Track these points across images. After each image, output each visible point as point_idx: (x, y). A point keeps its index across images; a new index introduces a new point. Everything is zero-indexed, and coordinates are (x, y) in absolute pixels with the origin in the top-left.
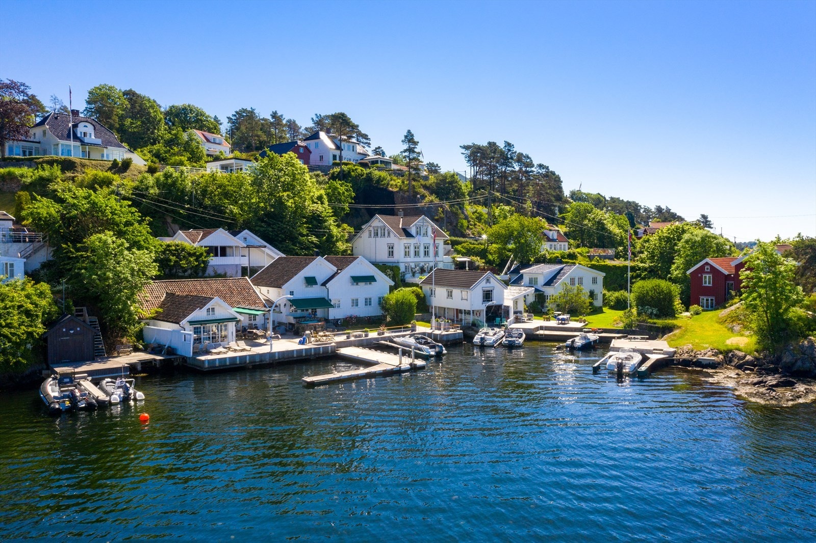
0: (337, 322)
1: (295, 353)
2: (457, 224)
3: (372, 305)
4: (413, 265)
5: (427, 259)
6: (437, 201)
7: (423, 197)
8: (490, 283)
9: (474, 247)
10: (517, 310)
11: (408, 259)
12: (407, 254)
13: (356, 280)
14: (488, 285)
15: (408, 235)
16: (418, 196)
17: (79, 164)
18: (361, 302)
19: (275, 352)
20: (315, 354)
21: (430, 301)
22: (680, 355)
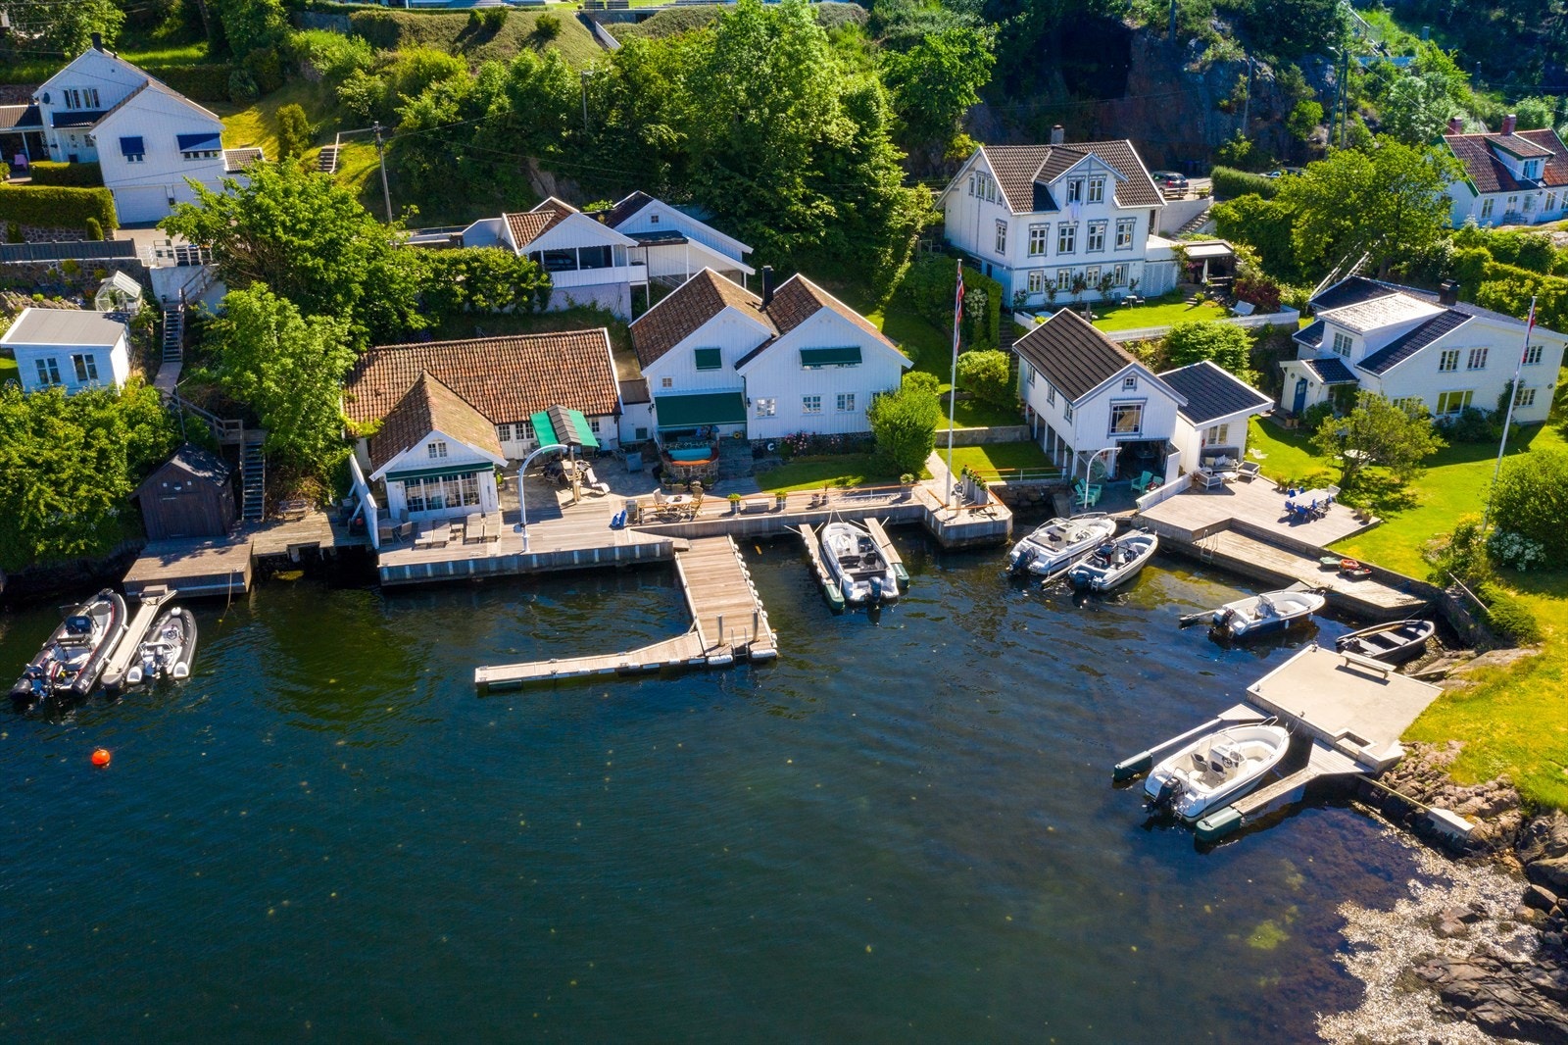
0: (766, 445)
1: (576, 556)
2: (1287, 115)
3: (856, 410)
4: (1052, 274)
5: (1095, 257)
6: (1241, 55)
7: (1205, 43)
8: (1135, 388)
9: (1268, 209)
10: (1217, 445)
11: (1040, 261)
12: (1038, 247)
13: (813, 357)
14: (1129, 393)
15: (1043, 200)
16: (1192, 42)
17: (407, 27)
18: (829, 403)
19: (531, 555)
20: (623, 559)
21: (1025, 392)
22: (1399, 778)
